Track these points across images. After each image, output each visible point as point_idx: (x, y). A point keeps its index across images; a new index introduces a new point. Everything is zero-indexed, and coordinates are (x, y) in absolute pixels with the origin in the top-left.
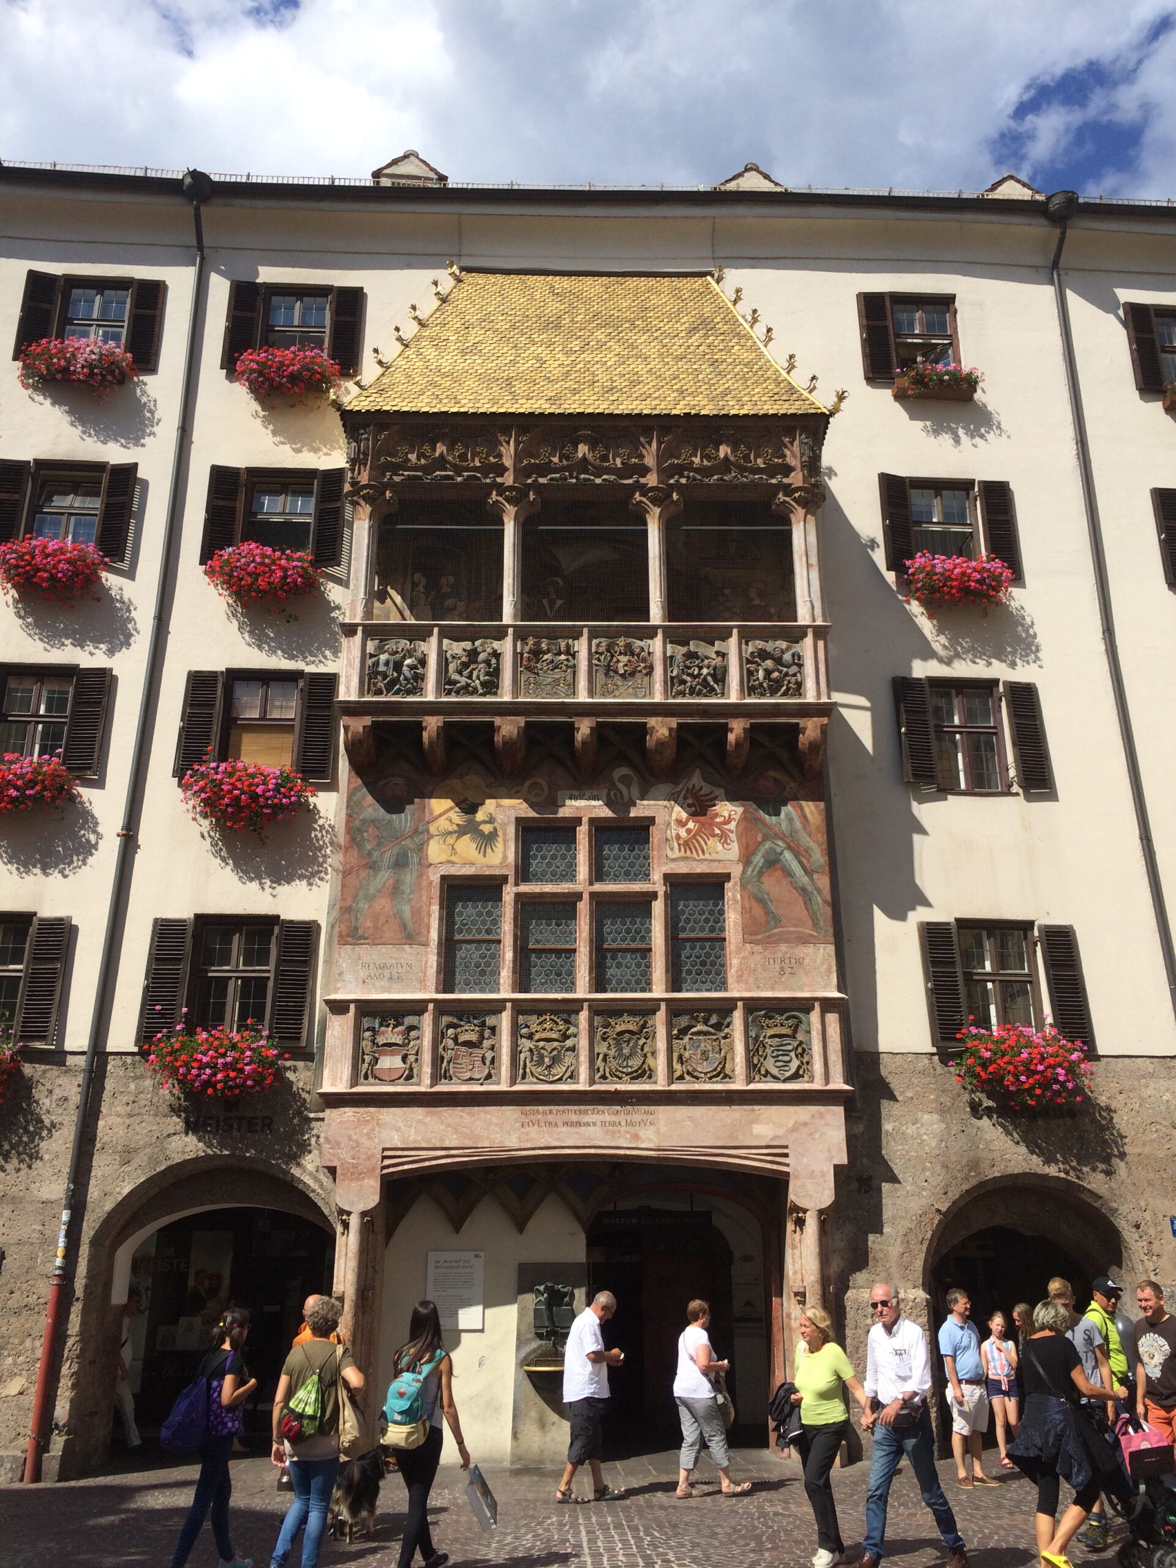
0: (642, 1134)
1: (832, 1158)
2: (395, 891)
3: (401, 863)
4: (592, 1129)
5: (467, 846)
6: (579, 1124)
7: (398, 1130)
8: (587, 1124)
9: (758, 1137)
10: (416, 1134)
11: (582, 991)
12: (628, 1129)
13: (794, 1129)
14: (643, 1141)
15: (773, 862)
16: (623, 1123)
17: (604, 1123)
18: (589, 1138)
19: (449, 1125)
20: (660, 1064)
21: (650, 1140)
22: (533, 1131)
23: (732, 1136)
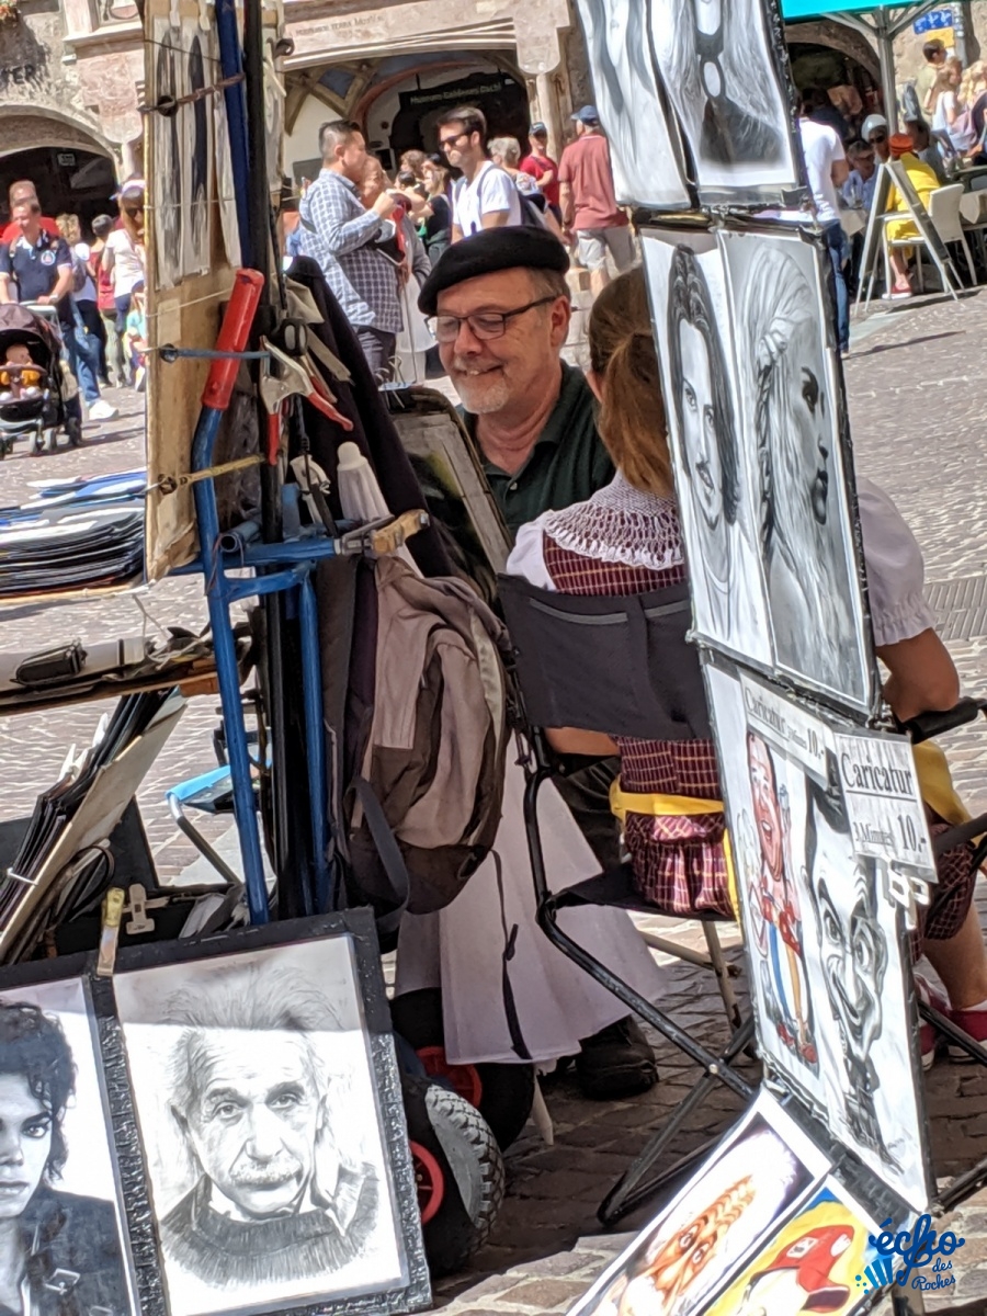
0: (372, 30)
1: (554, 22)
4: (324, 33)
6: (311, 31)
8: (319, 30)
9: (483, 14)
12: (358, 27)
13: (516, 2)
14: (374, 36)
16: (353, 22)
17: (334, 26)
18: (323, 42)
21: (380, 35)
23: (457, 18)
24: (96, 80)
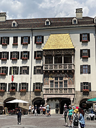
2: (47, 81)
3: (47, 80)
4: (59, 96)
5: (51, 78)
7: (48, 96)
11: (59, 88)
13: (71, 96)
15: (70, 79)
20: (63, 92)
21: (62, 97)
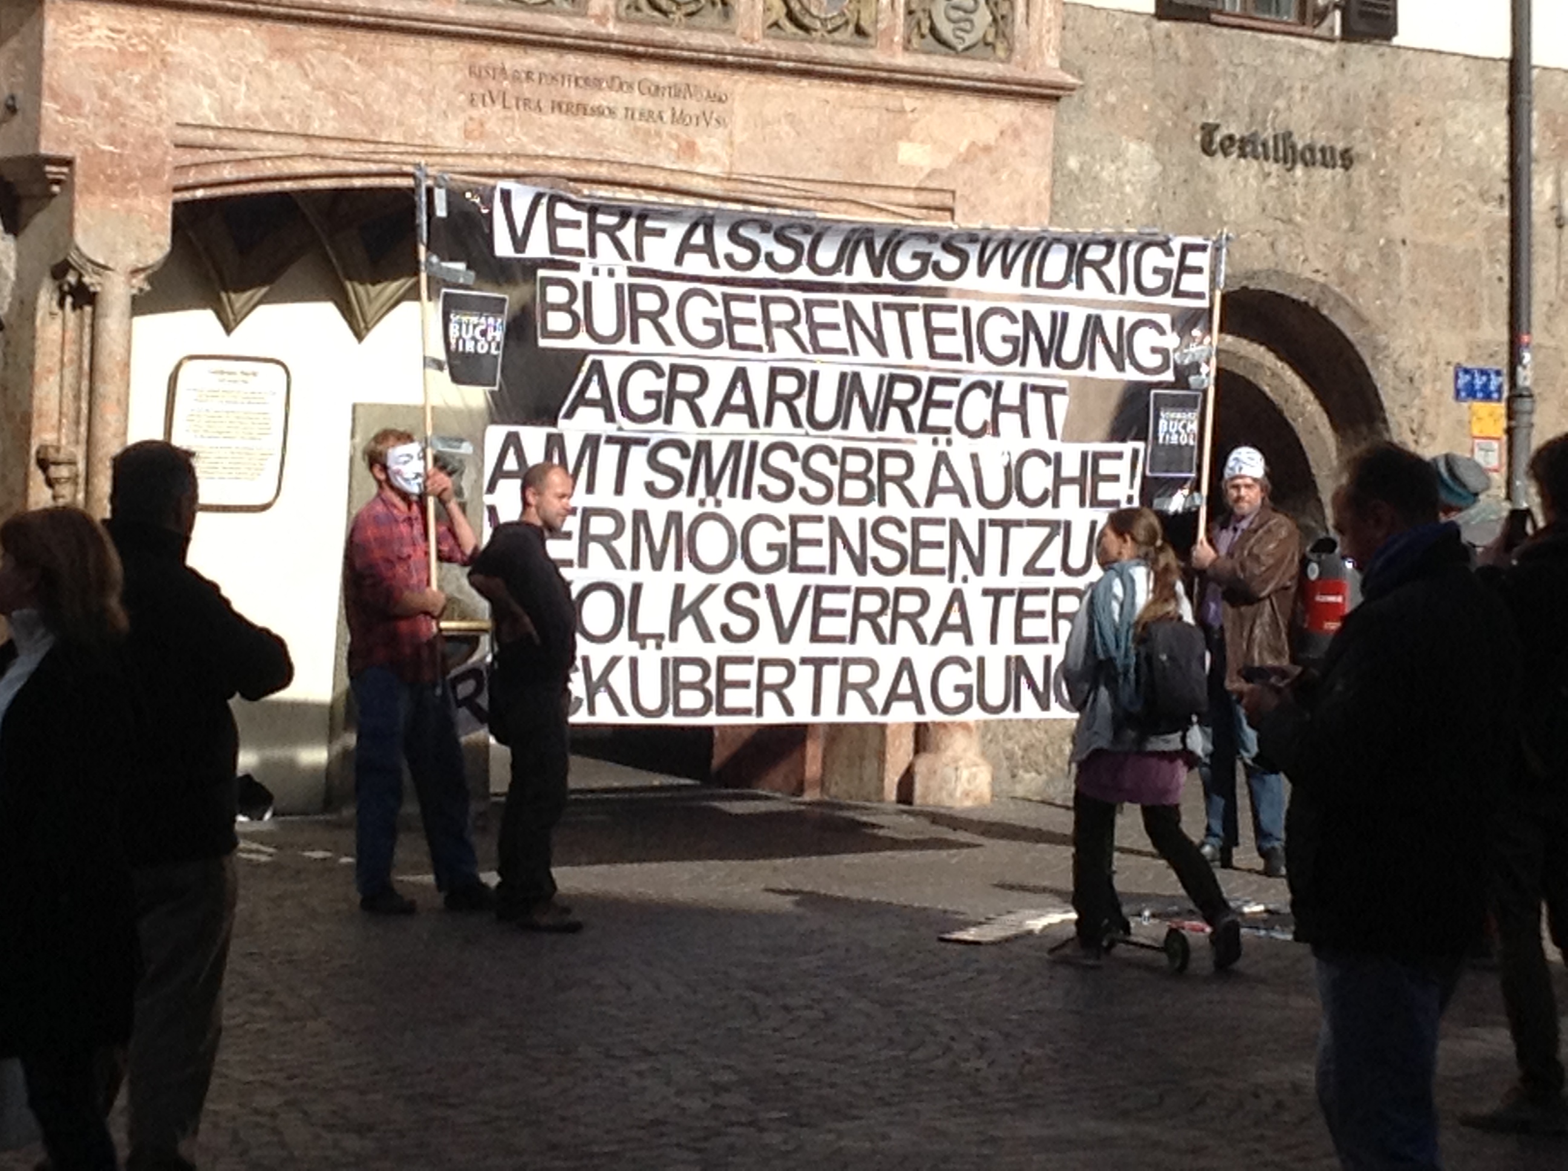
0: (700, 142)
4: (606, 122)
6: (582, 109)
7: (211, 84)
8: (598, 112)
9: (907, 169)
10: (248, 98)
12: (675, 129)
13: (966, 159)
14: (702, 159)
16: (667, 116)
17: (630, 113)
18: (599, 142)
19: (319, 86)
21: (716, 159)
22: (492, 115)
23: (861, 164)
24: (79, 91)
